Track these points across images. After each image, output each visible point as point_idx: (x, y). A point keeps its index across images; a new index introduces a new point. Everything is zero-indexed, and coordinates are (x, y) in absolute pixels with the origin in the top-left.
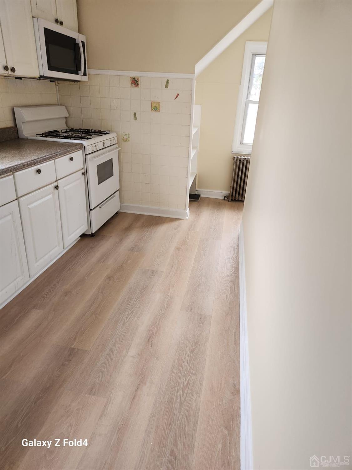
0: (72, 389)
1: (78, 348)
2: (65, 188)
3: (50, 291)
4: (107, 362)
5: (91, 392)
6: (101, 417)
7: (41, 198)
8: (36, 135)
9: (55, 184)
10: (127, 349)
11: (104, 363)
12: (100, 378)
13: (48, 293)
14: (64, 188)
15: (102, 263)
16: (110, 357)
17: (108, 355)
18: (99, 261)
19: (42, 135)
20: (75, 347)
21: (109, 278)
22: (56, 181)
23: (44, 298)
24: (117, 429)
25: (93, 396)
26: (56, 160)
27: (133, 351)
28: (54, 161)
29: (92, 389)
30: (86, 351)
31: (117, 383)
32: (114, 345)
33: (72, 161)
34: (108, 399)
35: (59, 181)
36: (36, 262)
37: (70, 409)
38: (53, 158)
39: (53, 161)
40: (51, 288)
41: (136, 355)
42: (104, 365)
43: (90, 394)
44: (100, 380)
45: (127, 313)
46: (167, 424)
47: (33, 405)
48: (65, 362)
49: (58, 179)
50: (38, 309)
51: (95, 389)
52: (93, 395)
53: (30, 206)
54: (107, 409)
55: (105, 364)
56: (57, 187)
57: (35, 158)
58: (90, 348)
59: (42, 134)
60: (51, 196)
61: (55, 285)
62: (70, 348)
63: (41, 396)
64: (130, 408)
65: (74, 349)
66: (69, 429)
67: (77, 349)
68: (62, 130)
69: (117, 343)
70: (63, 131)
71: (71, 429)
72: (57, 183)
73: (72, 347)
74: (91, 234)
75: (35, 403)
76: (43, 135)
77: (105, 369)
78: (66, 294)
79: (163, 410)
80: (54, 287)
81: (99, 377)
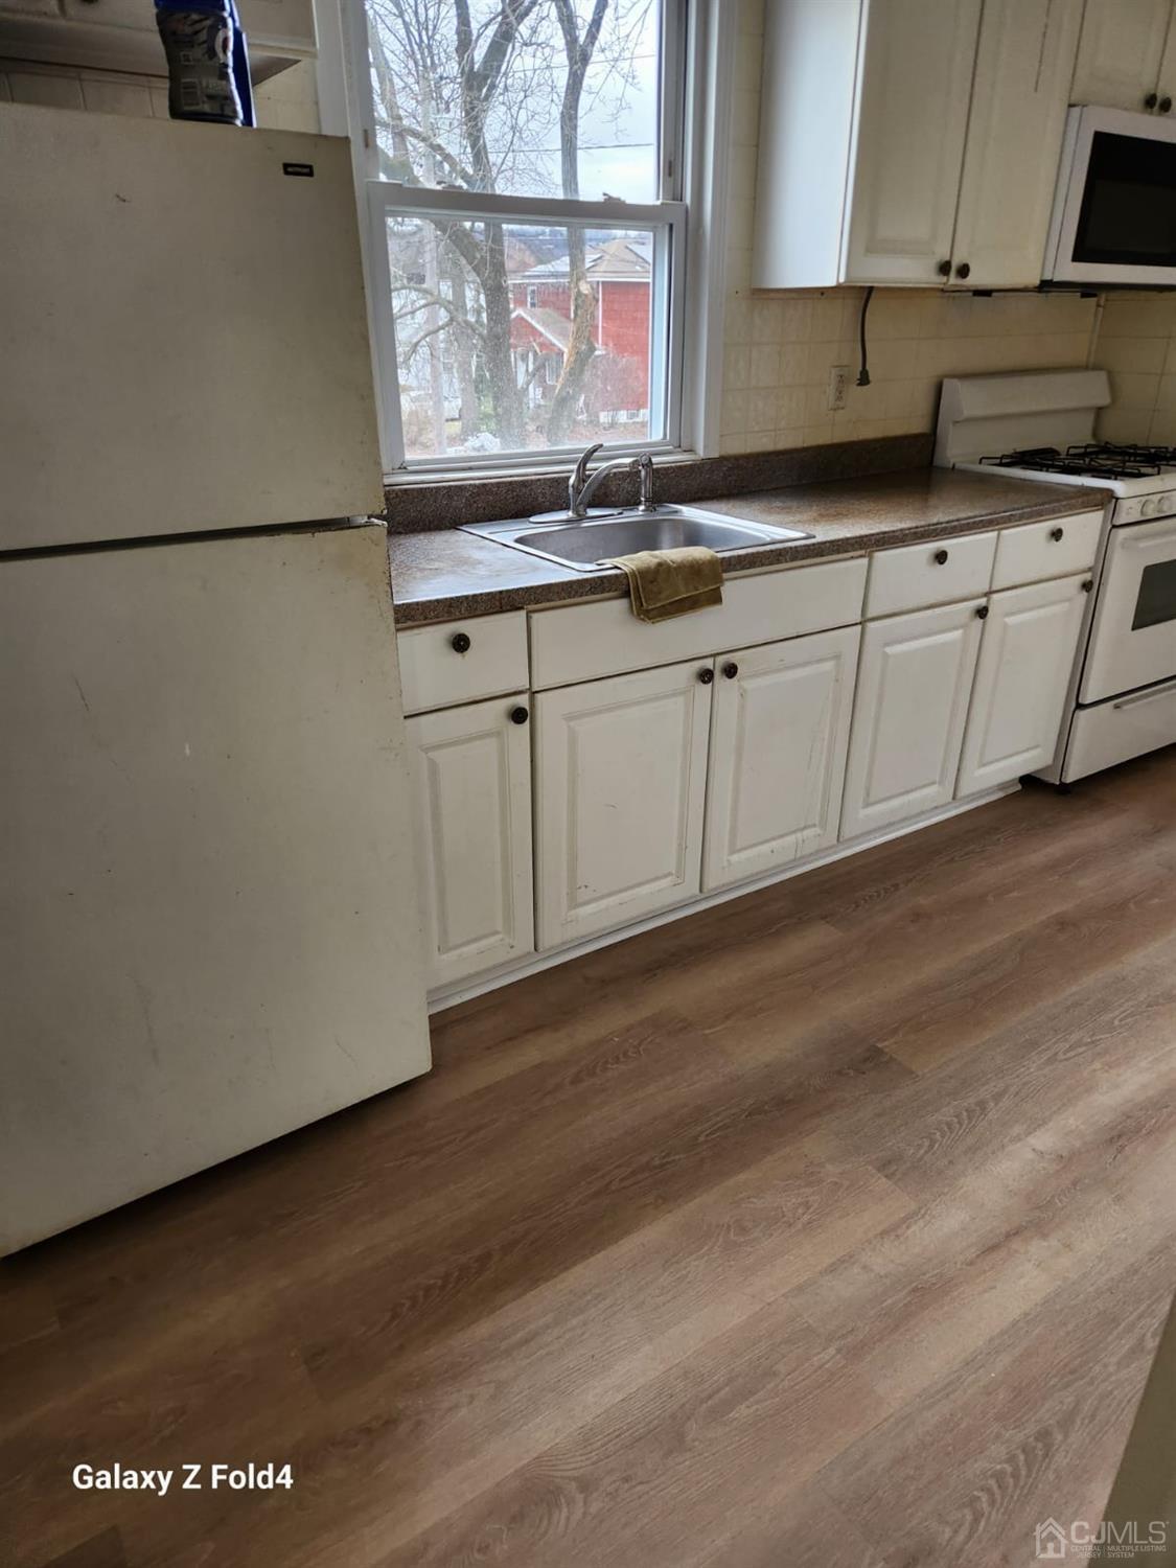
0: (841, 1136)
1: (894, 1056)
2: (1010, 620)
3: (879, 896)
4: (958, 1126)
5: (884, 1166)
6: (884, 1233)
7: (929, 635)
8: (981, 460)
9: (982, 601)
10: (1029, 1126)
11: (949, 1125)
12: (922, 1152)
13: (870, 897)
14: (1007, 619)
15: (1061, 876)
16: (970, 1118)
17: (967, 1110)
18: (1052, 867)
19: (998, 461)
20: (887, 1050)
21: (1062, 923)
22: (988, 594)
23: (857, 906)
24: (914, 1285)
25: (884, 1179)
26: (1004, 532)
27: (1044, 1140)
28: (999, 535)
29: (890, 1162)
30: (912, 1073)
31: (962, 1187)
32: (997, 1097)
33: (1057, 540)
34: (920, 1208)
35: (995, 597)
36: (867, 805)
37: (819, 1172)
38: (998, 524)
39: (996, 533)
40: (884, 889)
41: (1051, 1154)
42: (946, 1129)
43: (879, 1170)
44: (918, 1156)
45: (1074, 1037)
46: (1066, 1365)
47: (744, 1116)
48: (849, 1068)
49: (994, 588)
50: (833, 925)
51: (895, 1167)
52: (886, 1176)
53: (888, 650)
54: (908, 1228)
55: (949, 1128)
56: (982, 613)
57: (942, 520)
58: (926, 1071)
59: (1001, 458)
60: (957, 634)
61: (896, 886)
62: (874, 1046)
63: (766, 1107)
64: (971, 1263)
65: (880, 1052)
66: (800, 1211)
67: (888, 1057)
68: (1070, 448)
69: (1007, 1096)
70: (1072, 451)
71: (803, 1214)
72: (988, 601)
73: (879, 1045)
74: (1058, 783)
75: (750, 1114)
76: (1004, 461)
77: (943, 1137)
78: (917, 916)
79: (1070, 1327)
80: (892, 889)
81: (920, 1146)
